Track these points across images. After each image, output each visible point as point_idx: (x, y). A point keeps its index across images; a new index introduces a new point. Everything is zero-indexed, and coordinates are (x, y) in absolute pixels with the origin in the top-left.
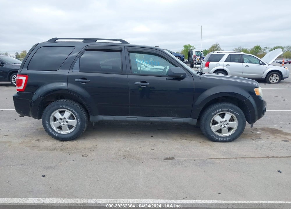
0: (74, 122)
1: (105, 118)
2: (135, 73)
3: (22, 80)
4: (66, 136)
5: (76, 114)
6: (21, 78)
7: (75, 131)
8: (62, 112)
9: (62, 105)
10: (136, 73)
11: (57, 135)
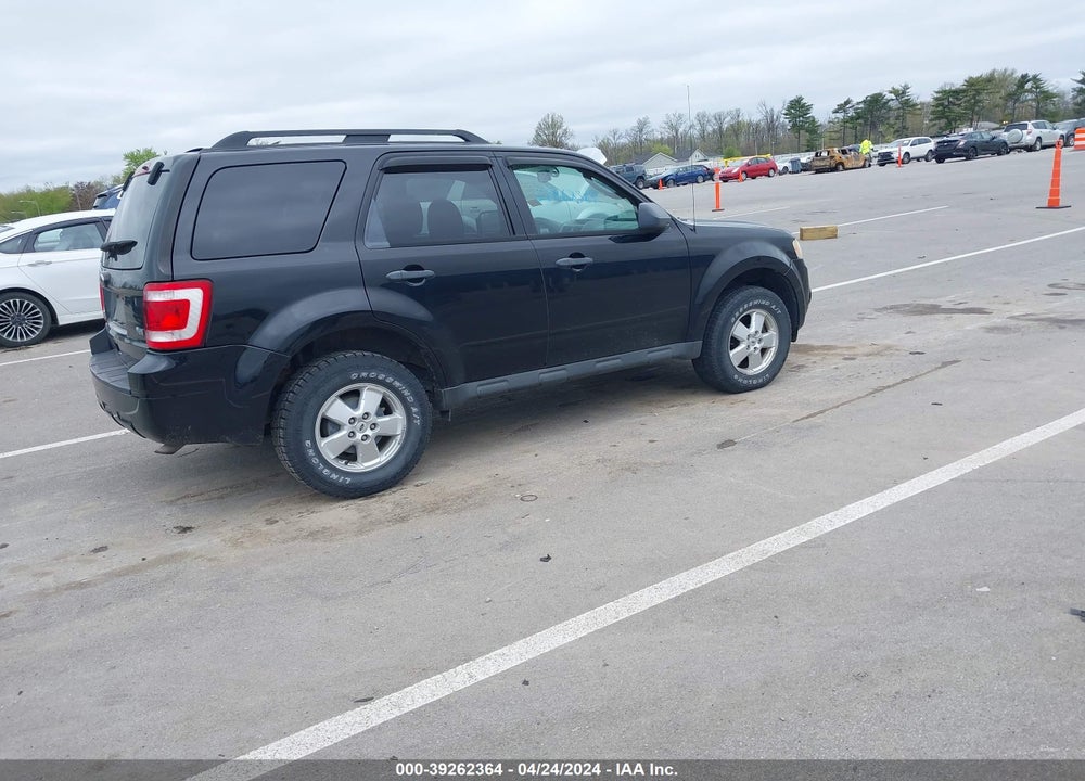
0: (397, 422)
1: (485, 387)
2: (544, 231)
3: (186, 304)
4: (381, 475)
5: (406, 393)
6: (180, 294)
7: (407, 450)
8: (352, 397)
9: (358, 368)
10: (547, 230)
11: (348, 480)
